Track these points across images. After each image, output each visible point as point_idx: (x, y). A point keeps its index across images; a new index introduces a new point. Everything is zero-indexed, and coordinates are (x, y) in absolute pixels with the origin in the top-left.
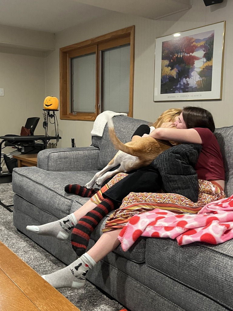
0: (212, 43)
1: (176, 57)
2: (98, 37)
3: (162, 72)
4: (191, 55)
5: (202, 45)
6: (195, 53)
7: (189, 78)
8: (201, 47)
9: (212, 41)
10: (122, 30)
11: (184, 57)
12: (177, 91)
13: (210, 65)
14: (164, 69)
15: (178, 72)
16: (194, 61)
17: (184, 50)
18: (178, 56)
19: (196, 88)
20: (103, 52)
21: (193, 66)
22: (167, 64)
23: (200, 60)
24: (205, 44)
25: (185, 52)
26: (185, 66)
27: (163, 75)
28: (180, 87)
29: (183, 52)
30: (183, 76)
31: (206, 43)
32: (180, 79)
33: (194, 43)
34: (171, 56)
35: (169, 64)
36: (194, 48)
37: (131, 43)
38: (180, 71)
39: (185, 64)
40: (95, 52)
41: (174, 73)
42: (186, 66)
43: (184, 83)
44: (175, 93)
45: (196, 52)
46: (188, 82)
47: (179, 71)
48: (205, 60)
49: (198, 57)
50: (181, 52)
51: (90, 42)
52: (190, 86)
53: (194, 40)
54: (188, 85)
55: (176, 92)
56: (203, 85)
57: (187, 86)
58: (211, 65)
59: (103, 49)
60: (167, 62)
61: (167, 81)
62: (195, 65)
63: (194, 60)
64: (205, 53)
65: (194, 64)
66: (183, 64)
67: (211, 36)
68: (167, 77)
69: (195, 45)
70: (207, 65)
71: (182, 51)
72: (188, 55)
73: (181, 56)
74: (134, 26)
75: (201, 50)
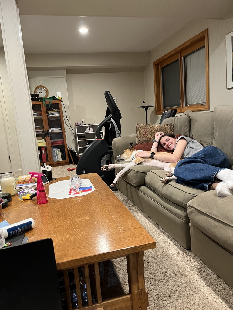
2: (180, 46)
10: (198, 35)
20: (185, 58)
37: (206, 44)
40: (179, 59)
51: (174, 52)
59: (184, 55)
74: (208, 29)
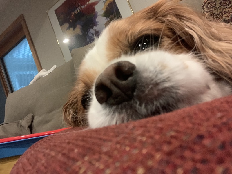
4: (89, 4)
7: (96, 26)
11: (82, 10)
18: (75, 13)
21: (94, 12)
22: (68, 26)
23: (99, 3)
25: (81, 5)
29: (79, 6)
32: (86, 32)
34: (68, 17)
38: (84, 25)
39: (86, 15)
42: (88, 17)
43: (93, 34)
46: (97, 30)
47: (82, 26)
49: (96, 2)
50: (77, 8)
60: (66, 25)
62: (96, 10)
63: (93, 7)
65: (95, 9)
66: (84, 16)
70: (109, 3)
71: (77, 6)
72: (86, 6)
73: (79, 11)
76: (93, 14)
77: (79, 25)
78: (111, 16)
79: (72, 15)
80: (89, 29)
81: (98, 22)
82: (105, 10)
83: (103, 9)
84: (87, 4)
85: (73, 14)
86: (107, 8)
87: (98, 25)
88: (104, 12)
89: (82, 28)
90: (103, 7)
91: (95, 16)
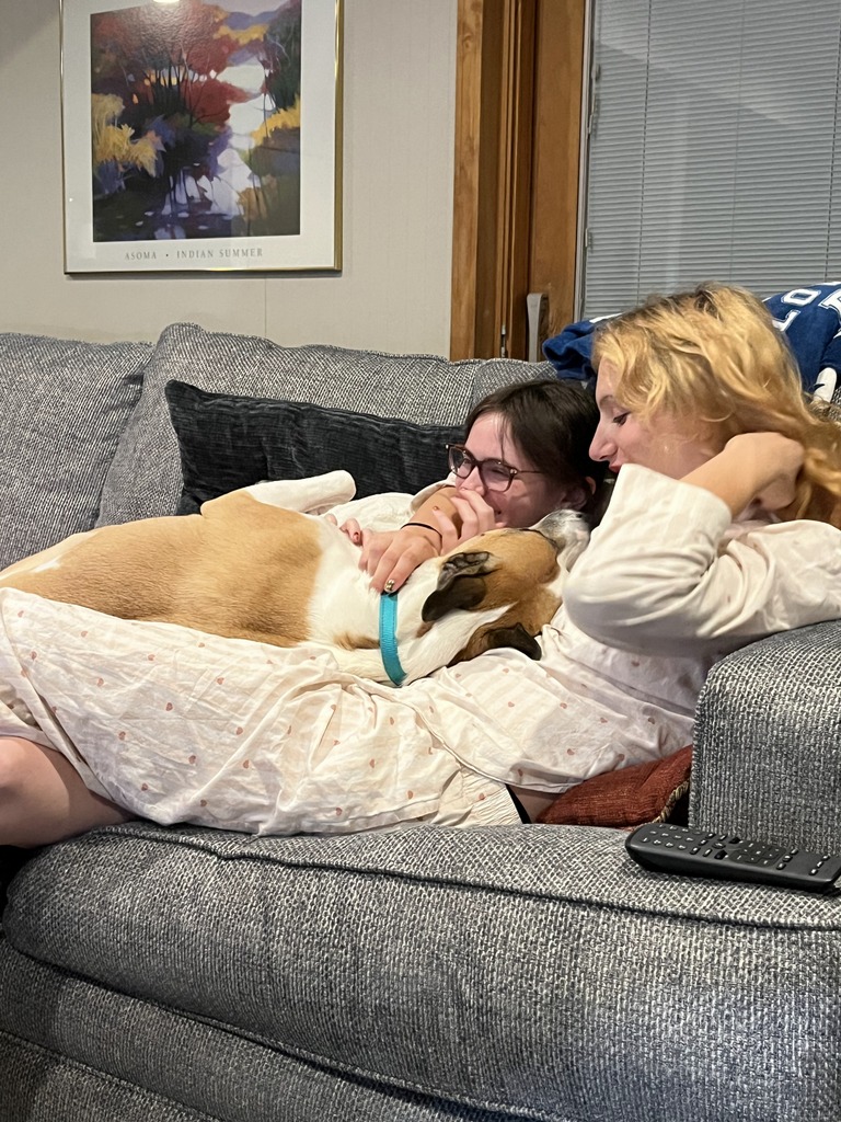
0: (295, 33)
1: (152, 84)
3: (98, 147)
4: (215, 79)
5: (258, 40)
6: (227, 70)
7: (211, 179)
8: (253, 46)
9: (293, 25)
11: (186, 88)
12: (161, 231)
13: (291, 124)
14: (103, 132)
15: (163, 149)
16: (228, 107)
17: (184, 56)
18: (158, 80)
19: (239, 218)
21: (223, 125)
22: (118, 112)
23: (251, 102)
24: (269, 38)
25: (190, 67)
26: (191, 123)
27: (100, 158)
28: (174, 214)
29: (181, 63)
30: (185, 168)
31: (271, 32)
32: (171, 178)
33: (224, 30)
34: (131, 78)
35: (124, 112)
36: (225, 50)
38: (172, 143)
39: (192, 116)
41: (146, 153)
42: (196, 127)
43: (190, 199)
44: (154, 238)
45: (234, 69)
47: (166, 145)
48: (270, 104)
49: (241, 90)
50: (170, 65)
52: (215, 209)
53: (221, 17)
54: (209, 209)
55: (156, 233)
56: (268, 210)
57: (200, 212)
58: (295, 125)
60: (113, 105)
61: (120, 187)
62: (230, 122)
63: (225, 100)
64: (267, 72)
65: (228, 116)
66: (183, 114)
67: (289, 7)
68: (117, 168)
69: (228, 36)
70: (280, 126)
71: (174, 58)
72: (203, 78)
73: (174, 82)
75: (254, 60)
76: (217, 128)
77: (157, 135)
78: (269, 176)
79: (147, 82)
80: (186, 173)
81: (223, 170)
82: (260, 142)
83: (251, 135)
84: (209, 77)
85: (149, 79)
86: (266, 139)
87: (220, 179)
88: (253, 146)
89: (162, 152)
90: (257, 129)
91: (221, 140)
